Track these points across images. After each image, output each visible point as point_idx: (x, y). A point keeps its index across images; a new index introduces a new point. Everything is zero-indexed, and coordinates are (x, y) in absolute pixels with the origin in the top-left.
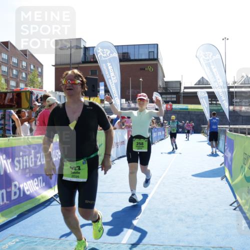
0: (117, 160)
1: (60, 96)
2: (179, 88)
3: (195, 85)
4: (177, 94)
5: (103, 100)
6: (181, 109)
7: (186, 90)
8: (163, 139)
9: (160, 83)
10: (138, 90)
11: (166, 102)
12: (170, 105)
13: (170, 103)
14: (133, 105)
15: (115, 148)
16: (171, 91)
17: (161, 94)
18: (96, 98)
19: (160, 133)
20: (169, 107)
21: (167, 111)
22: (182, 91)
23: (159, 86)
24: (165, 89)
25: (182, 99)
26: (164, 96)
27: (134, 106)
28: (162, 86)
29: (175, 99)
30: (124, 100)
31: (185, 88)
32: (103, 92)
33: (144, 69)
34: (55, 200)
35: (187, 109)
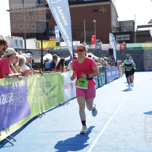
0: (72, 100)
1: (16, 41)
2: (132, 28)
3: (148, 23)
4: (131, 33)
5: (59, 43)
6: (135, 48)
7: (140, 29)
8: (117, 78)
9: (114, 24)
10: (92, 32)
11: (120, 42)
12: (124, 44)
13: (124, 43)
14: (87, 47)
15: (70, 88)
16: (125, 31)
17: (115, 34)
18: (51, 41)
19: (115, 72)
20: (123, 46)
21: (121, 50)
22: (135, 30)
23: (112, 27)
24: (119, 29)
25: (135, 38)
26: (117, 36)
27: (89, 48)
28: (115, 27)
29: (129, 39)
30: (79, 42)
31: (139, 27)
32: (59, 35)
33: (98, 11)
34: (8, 142)
35: (141, 48)
